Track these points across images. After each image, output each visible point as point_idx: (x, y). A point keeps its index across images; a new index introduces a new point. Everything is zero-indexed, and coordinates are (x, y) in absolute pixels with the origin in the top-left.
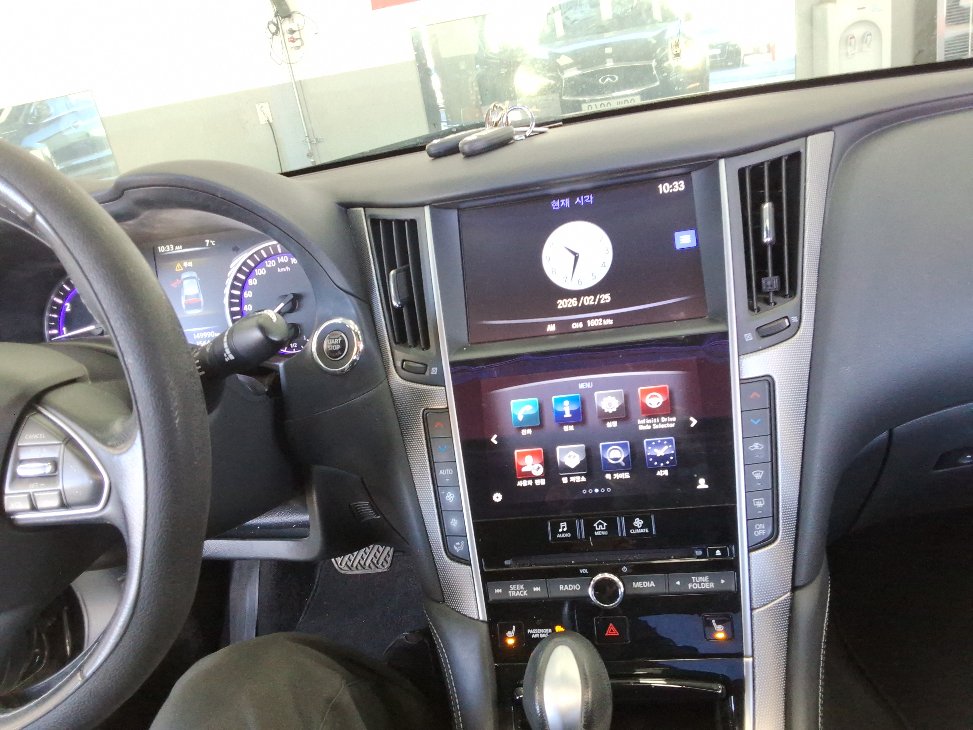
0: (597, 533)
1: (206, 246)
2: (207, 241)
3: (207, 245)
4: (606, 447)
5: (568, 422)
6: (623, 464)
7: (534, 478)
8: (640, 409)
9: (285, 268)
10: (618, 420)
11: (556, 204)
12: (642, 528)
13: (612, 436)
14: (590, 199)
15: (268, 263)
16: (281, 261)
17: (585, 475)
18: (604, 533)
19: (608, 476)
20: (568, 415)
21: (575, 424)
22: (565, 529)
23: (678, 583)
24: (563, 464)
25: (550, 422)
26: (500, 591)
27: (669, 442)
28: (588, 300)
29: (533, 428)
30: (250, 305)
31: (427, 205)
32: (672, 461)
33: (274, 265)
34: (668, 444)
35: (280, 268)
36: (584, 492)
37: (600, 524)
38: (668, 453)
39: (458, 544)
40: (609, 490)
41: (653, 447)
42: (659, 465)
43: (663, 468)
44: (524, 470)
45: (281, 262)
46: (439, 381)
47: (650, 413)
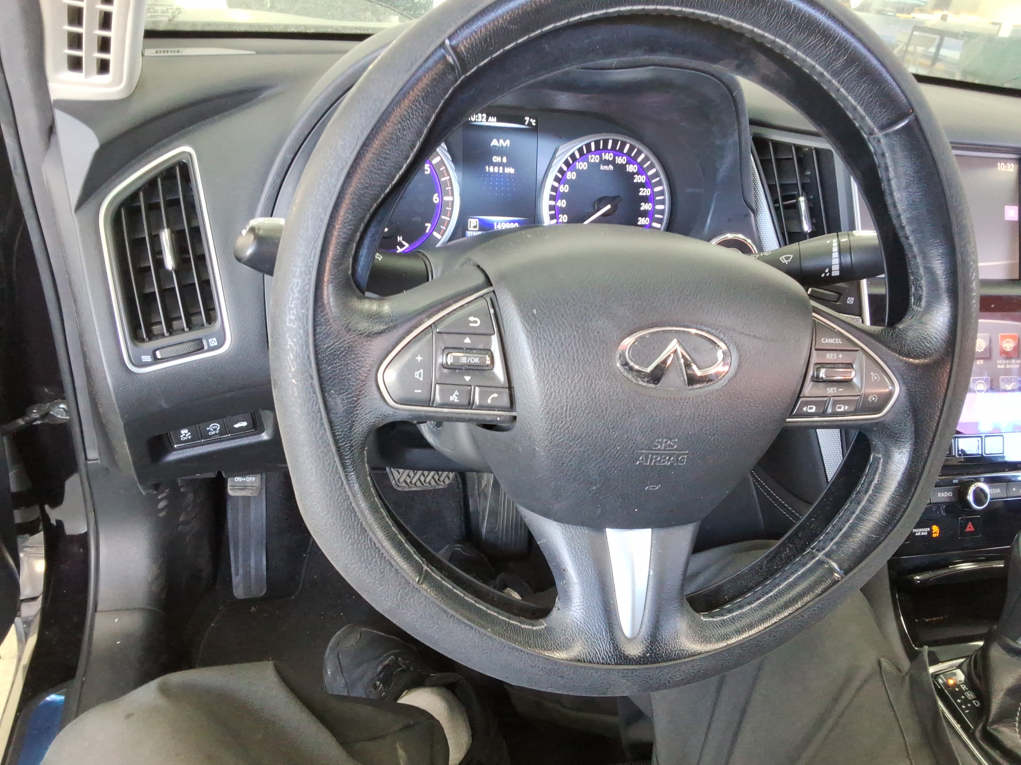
1: (524, 124)
2: (527, 119)
3: (526, 123)
4: (974, 380)
8: (999, 351)
9: (608, 166)
10: (984, 358)
13: (980, 371)
15: (592, 158)
16: (605, 158)
23: (1014, 489)
30: (564, 201)
33: (597, 161)
34: (1015, 381)
35: (604, 165)
41: (1006, 381)
45: (605, 160)
47: (1005, 355)
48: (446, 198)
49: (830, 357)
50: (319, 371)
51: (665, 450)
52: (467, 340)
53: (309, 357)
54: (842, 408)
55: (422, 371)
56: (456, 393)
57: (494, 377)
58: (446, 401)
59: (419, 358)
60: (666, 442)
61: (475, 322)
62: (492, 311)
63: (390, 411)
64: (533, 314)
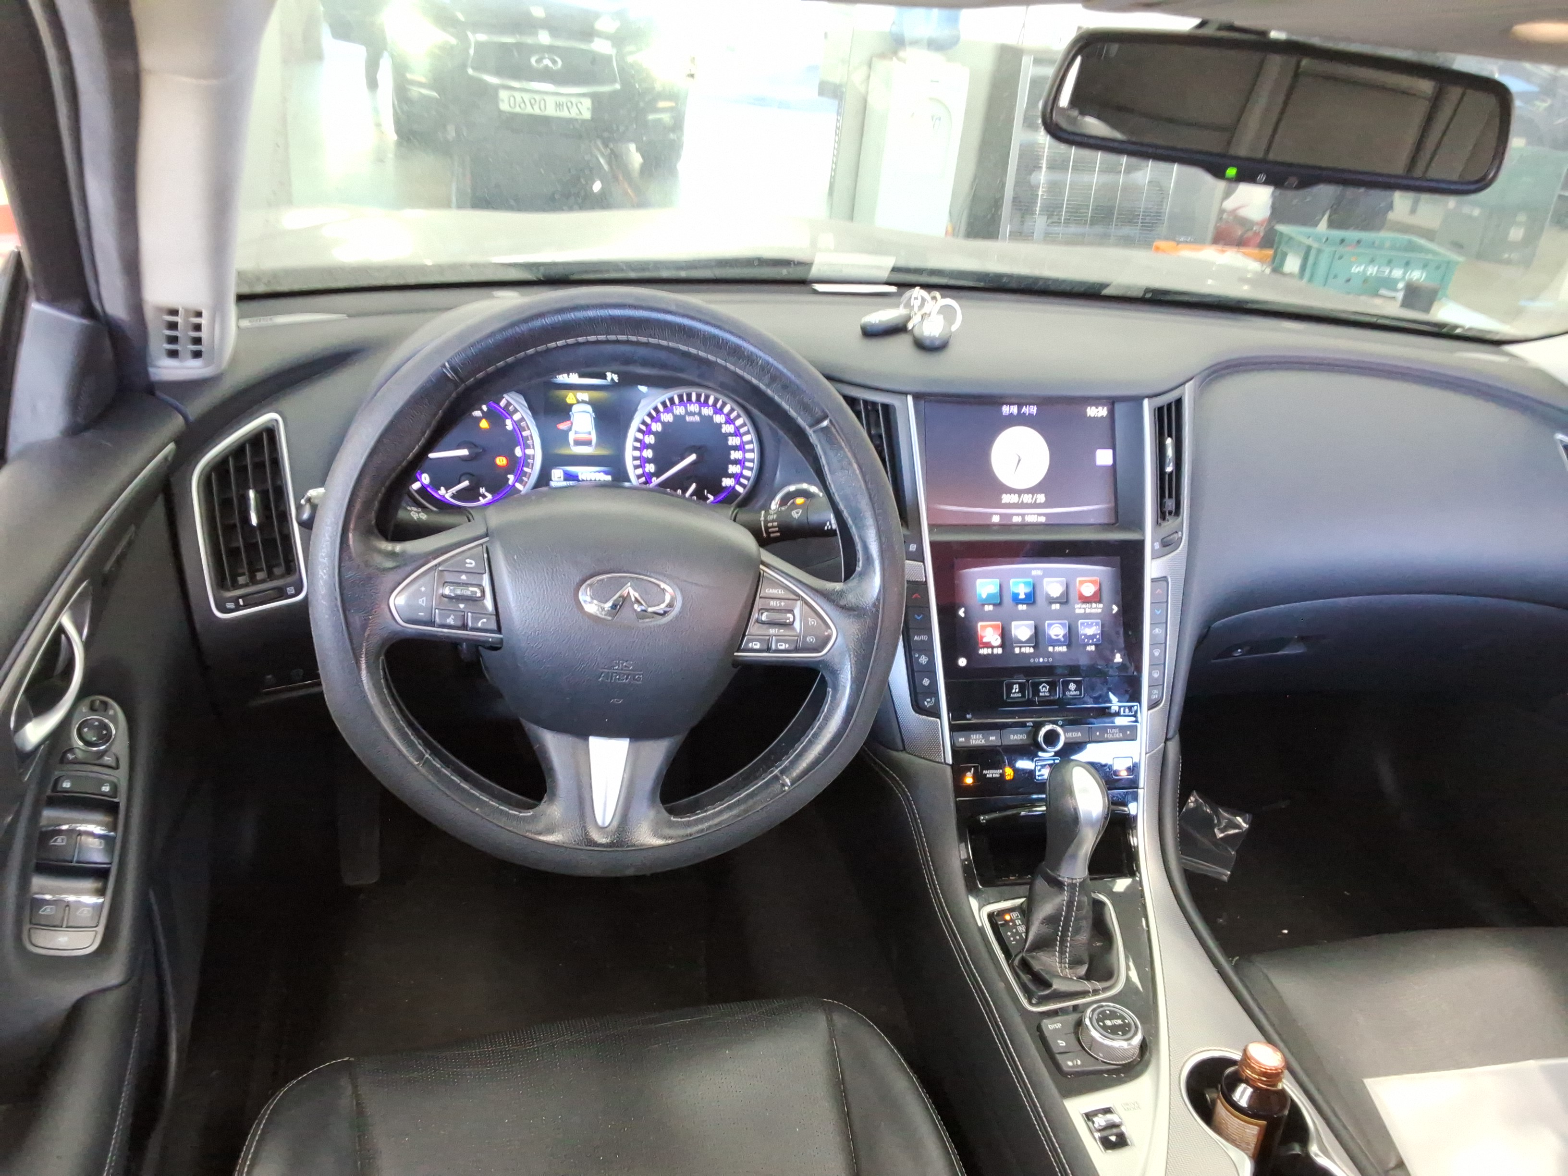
0: (1041, 694)
1: (606, 380)
2: (609, 374)
3: (609, 378)
4: (1050, 625)
5: (1022, 602)
6: (1062, 639)
7: (993, 647)
8: (1077, 597)
9: (694, 418)
10: (1061, 603)
11: (1006, 410)
12: (1075, 690)
13: (1056, 616)
14: (1033, 410)
15: (676, 410)
16: (691, 409)
17: (1034, 647)
18: (1047, 694)
19: (1051, 649)
20: (1022, 596)
21: (1027, 604)
22: (1017, 690)
23: (1098, 734)
24: (1016, 637)
25: (1007, 600)
26: (963, 739)
27: (1097, 624)
28: (1027, 498)
29: (994, 605)
30: (649, 451)
31: (910, 394)
32: (1098, 640)
33: (682, 413)
34: (1096, 625)
35: (689, 416)
36: (1032, 660)
37: (1044, 687)
38: (1095, 632)
39: (929, 700)
40: (1051, 660)
41: (1085, 627)
42: (1088, 641)
43: (1091, 644)
44: (985, 640)
45: (691, 411)
46: (919, 557)
47: (1085, 600)
48: (528, 452)
49: (773, 604)
50: (342, 595)
51: (622, 669)
52: (464, 577)
53: (334, 584)
54: (783, 646)
55: (424, 598)
56: (452, 617)
57: (484, 607)
58: (443, 622)
59: (423, 589)
60: (622, 664)
61: (471, 563)
62: (486, 556)
63: (398, 628)
64: (514, 559)
